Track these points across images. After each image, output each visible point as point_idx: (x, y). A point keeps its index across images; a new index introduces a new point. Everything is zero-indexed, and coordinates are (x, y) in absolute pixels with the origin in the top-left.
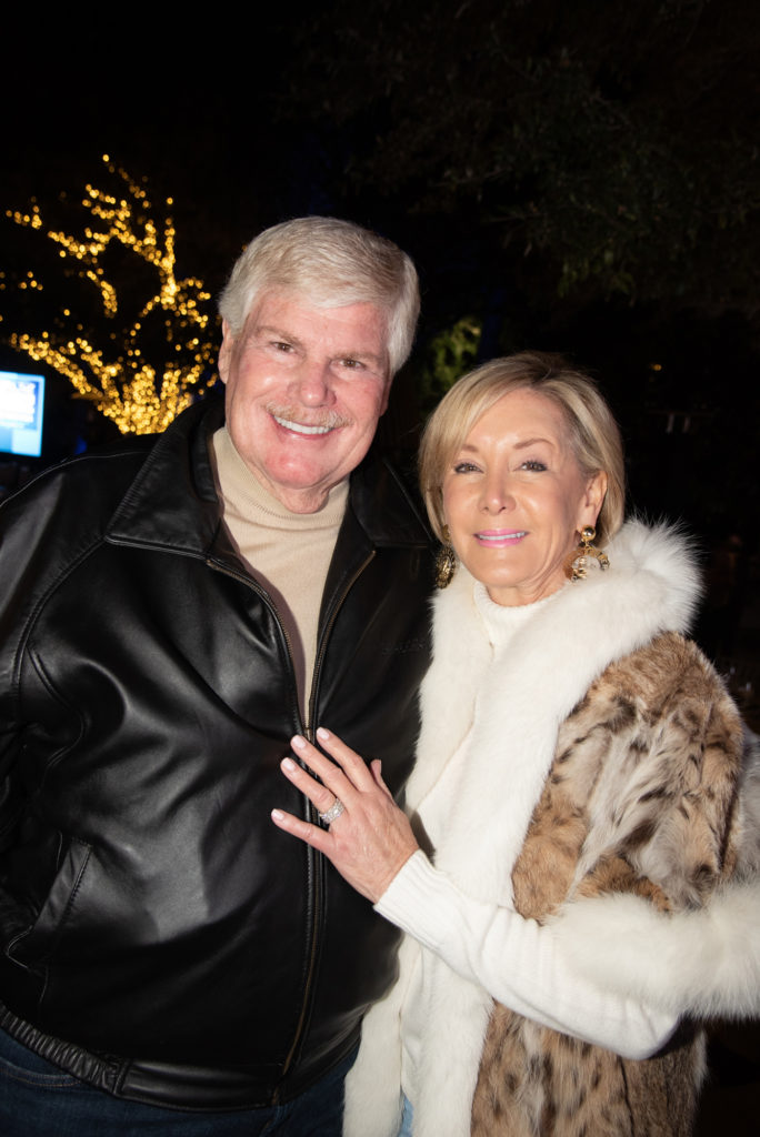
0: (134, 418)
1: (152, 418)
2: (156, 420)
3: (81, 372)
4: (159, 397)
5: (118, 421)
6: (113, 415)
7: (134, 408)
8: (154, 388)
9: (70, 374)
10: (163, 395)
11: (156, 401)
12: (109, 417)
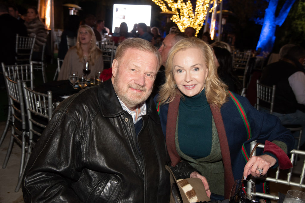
0: (184, 23)
1: (191, 22)
2: (193, 23)
3: (164, 4)
4: (194, 14)
5: (178, 24)
6: (176, 22)
7: (184, 19)
8: (192, 10)
9: (161, 5)
10: (196, 13)
11: (193, 15)
12: (175, 22)
